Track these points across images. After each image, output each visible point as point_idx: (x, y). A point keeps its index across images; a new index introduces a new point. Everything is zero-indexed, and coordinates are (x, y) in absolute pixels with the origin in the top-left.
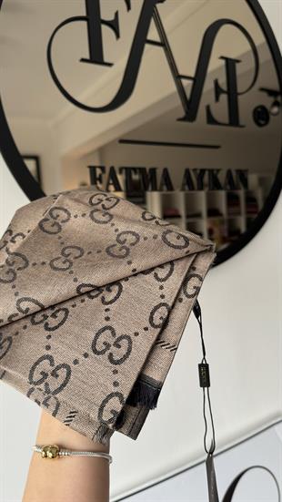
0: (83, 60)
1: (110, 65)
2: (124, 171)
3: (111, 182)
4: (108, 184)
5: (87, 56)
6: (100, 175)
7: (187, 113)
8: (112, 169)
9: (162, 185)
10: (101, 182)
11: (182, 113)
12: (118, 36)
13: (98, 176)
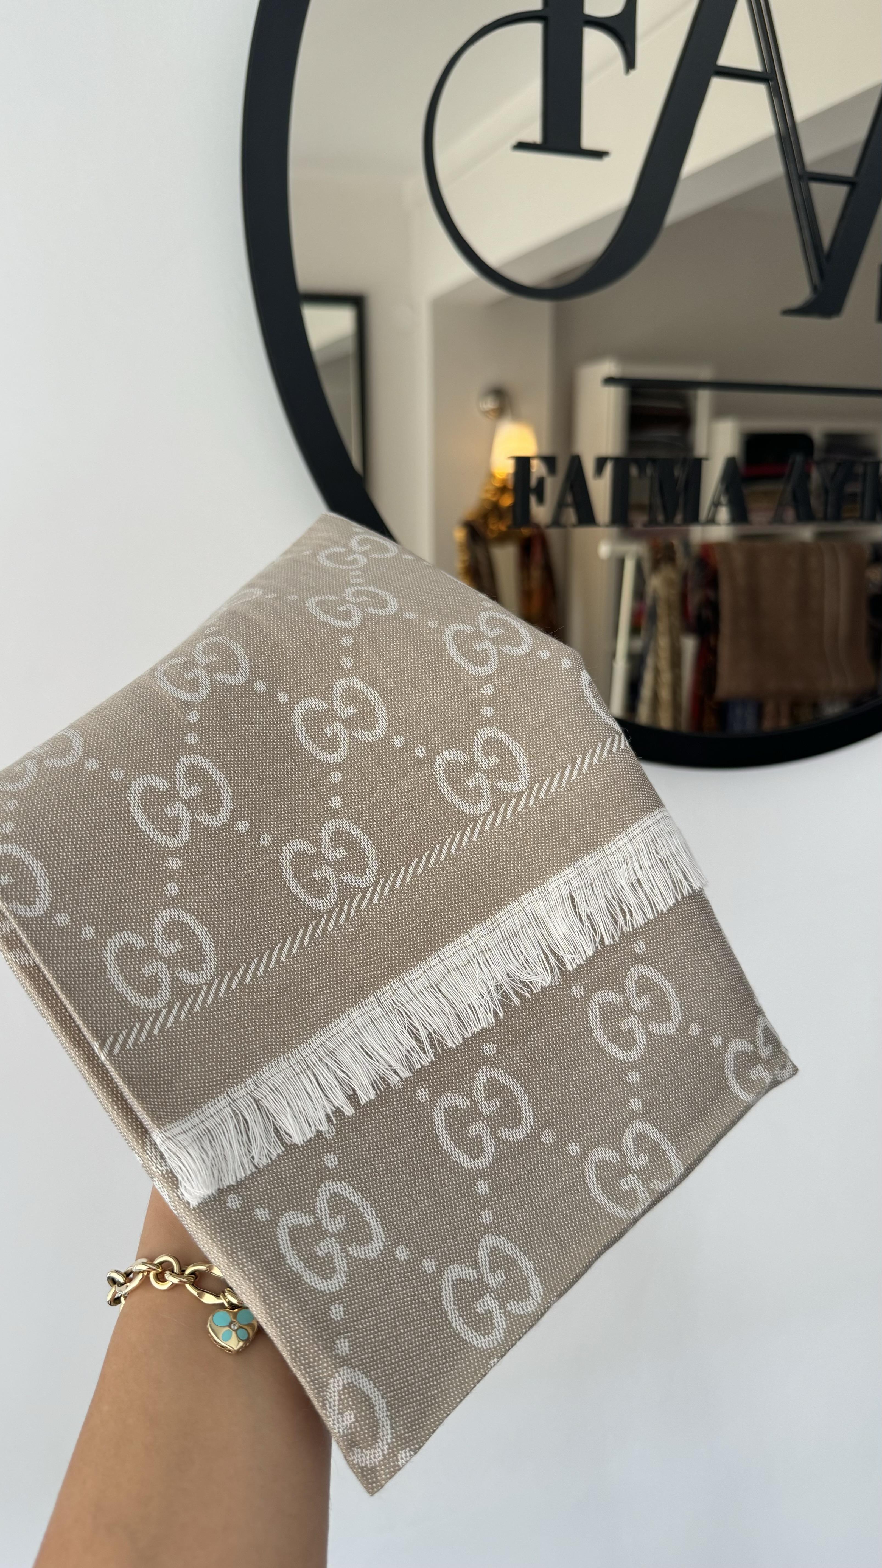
0: (522, 146)
1: (598, 155)
2: (609, 469)
3: (569, 499)
4: (561, 506)
5: (535, 135)
6: (541, 481)
7: (815, 288)
8: (576, 463)
9: (716, 504)
10: (541, 500)
11: (802, 293)
12: (630, 63)
13: (533, 482)
